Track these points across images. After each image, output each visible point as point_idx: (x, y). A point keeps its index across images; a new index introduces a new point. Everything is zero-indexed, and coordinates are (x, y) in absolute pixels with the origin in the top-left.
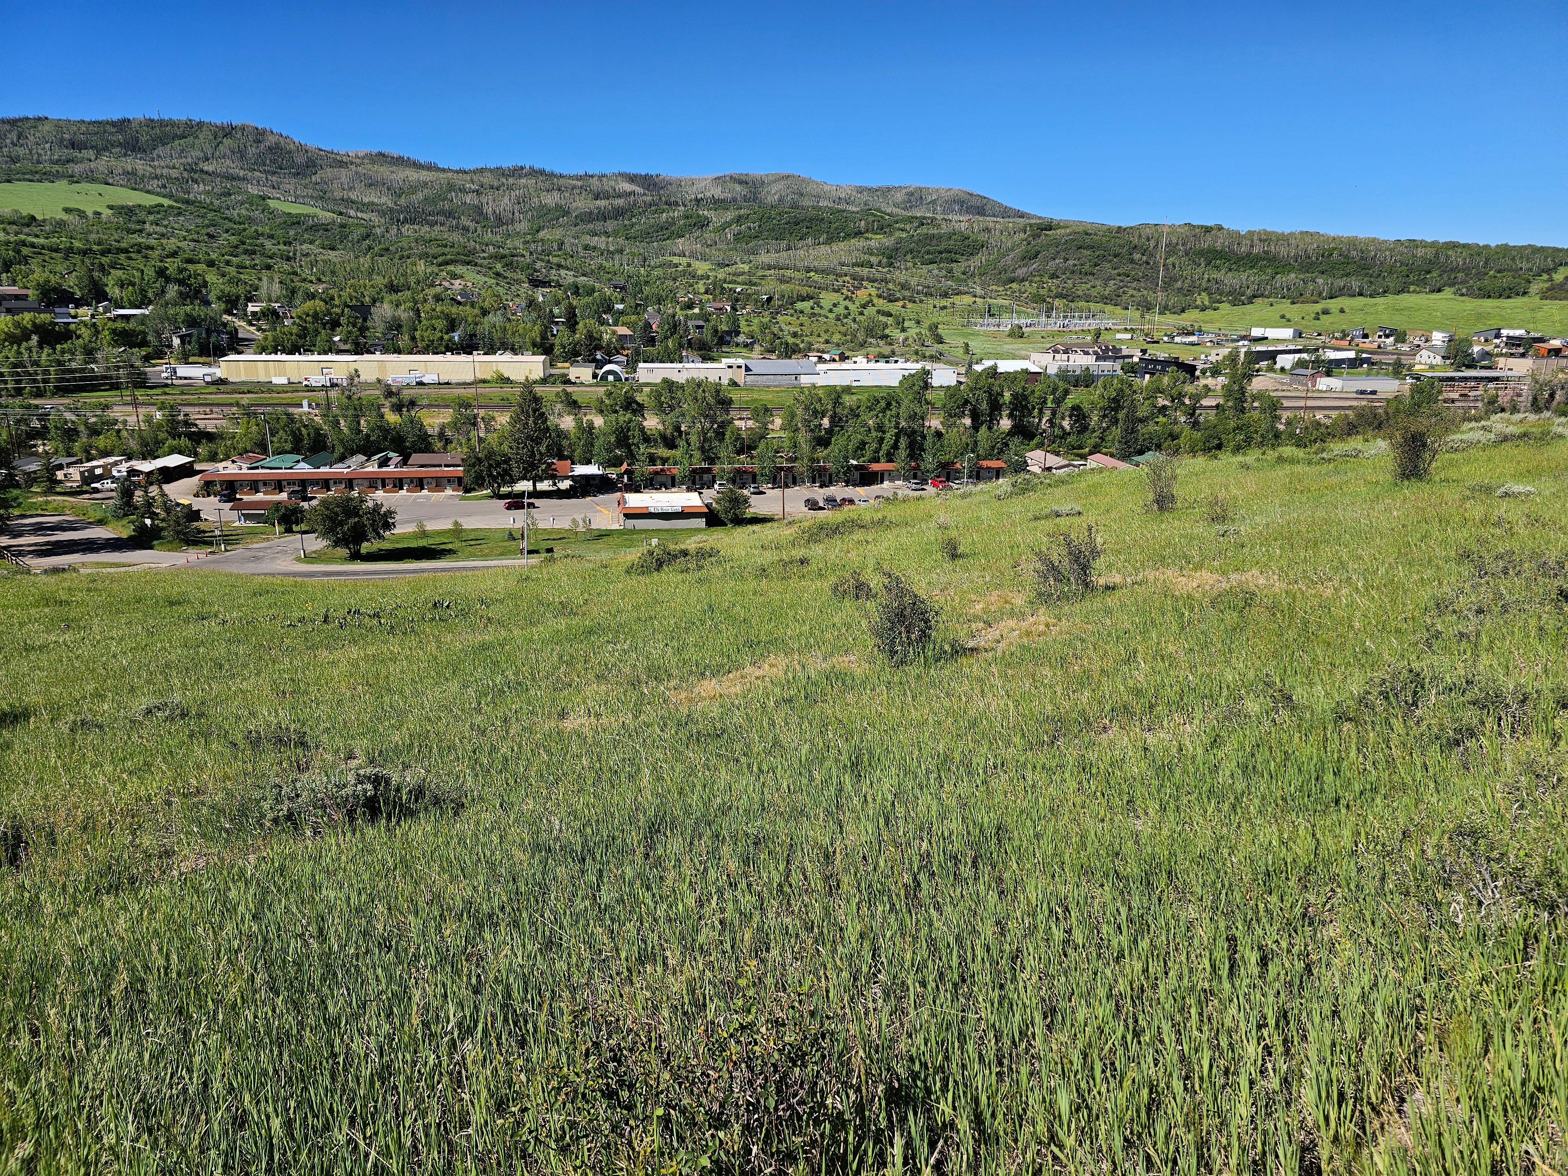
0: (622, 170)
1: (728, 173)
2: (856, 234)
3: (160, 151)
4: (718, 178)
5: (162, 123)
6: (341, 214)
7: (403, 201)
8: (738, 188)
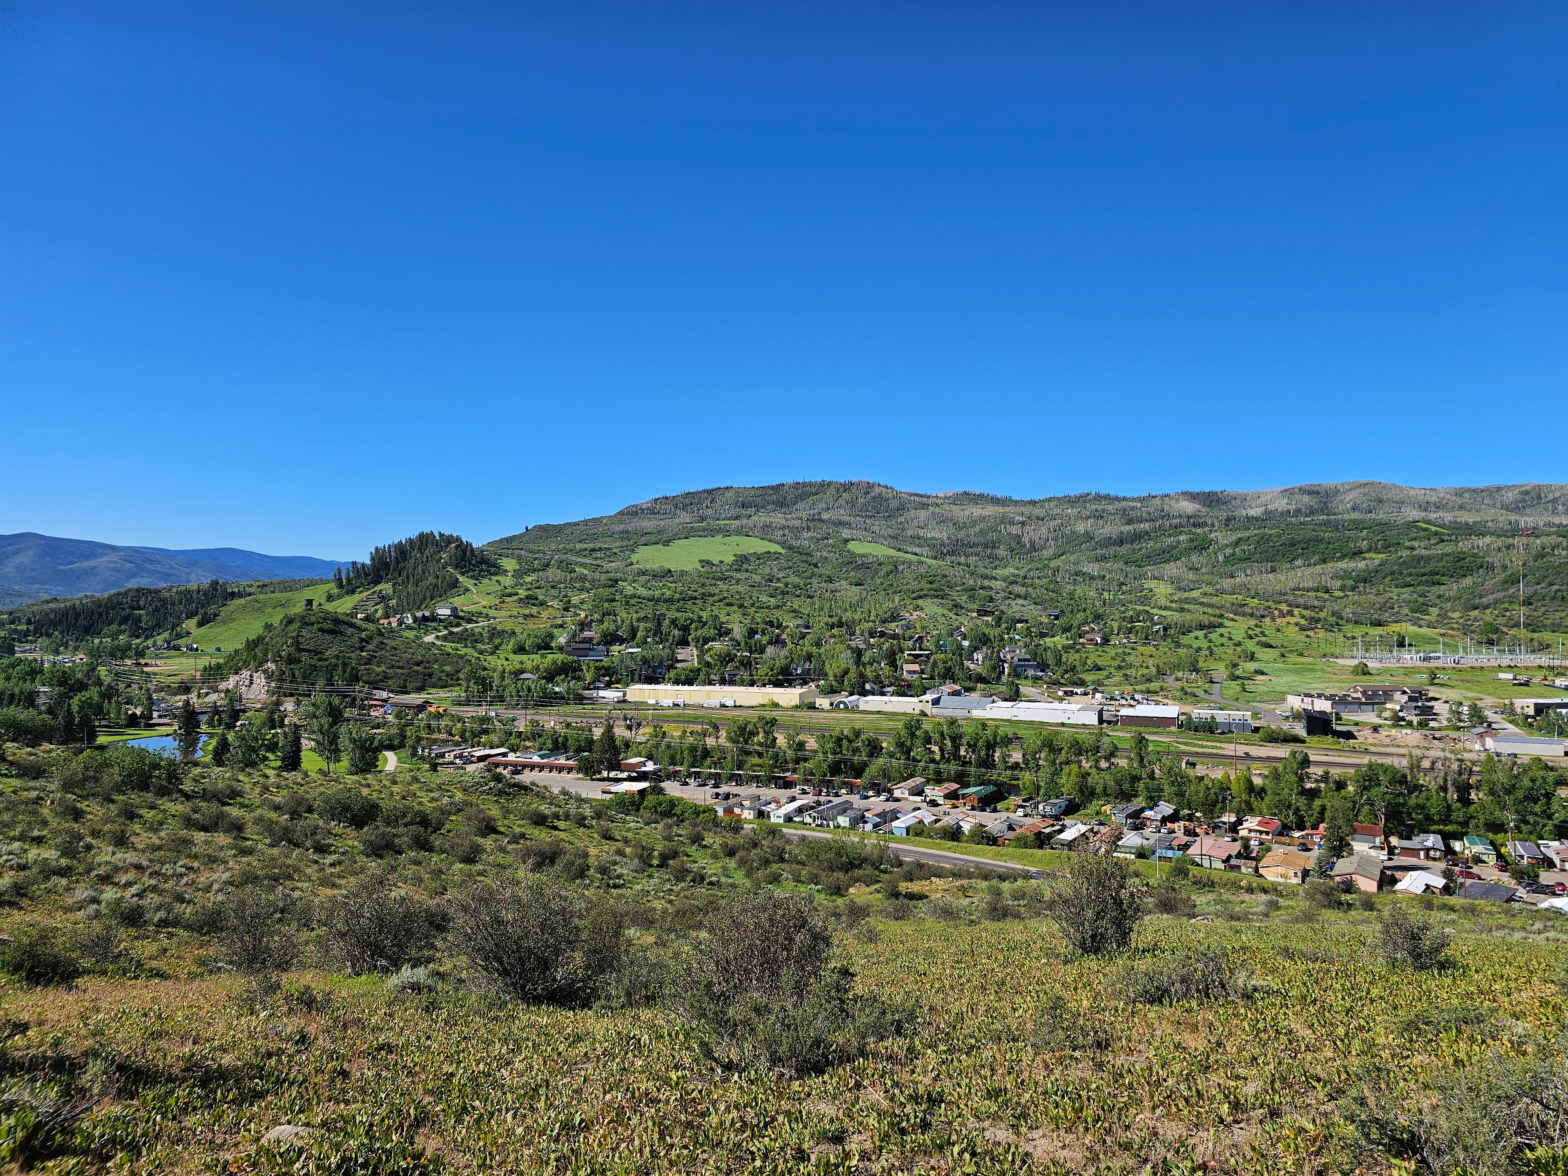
0: (1185, 490)
1: (1298, 484)
2: (1355, 554)
3: (799, 505)
4: (1286, 490)
5: (805, 485)
6: (899, 550)
7: (962, 535)
8: (1306, 499)
